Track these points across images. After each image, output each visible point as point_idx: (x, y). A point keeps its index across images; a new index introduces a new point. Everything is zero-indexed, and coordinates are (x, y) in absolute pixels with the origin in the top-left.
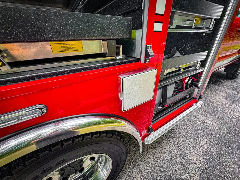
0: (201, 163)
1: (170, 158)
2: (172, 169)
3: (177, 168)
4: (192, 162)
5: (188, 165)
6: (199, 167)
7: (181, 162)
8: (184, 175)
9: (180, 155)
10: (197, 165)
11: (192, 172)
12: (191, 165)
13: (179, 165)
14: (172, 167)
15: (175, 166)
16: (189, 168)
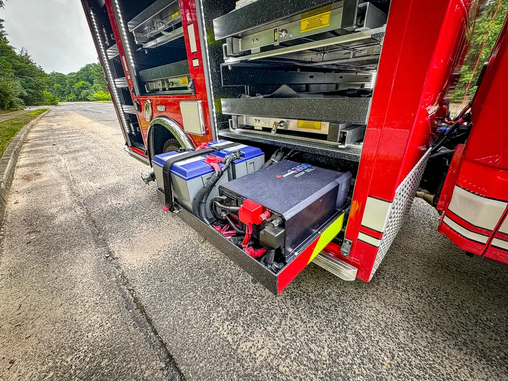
0: (251, 353)
1: (248, 295)
2: (231, 295)
3: (233, 303)
4: (249, 333)
5: (242, 324)
6: (241, 346)
7: (245, 312)
8: (224, 312)
9: (257, 313)
10: (243, 341)
11: (230, 327)
12: (241, 328)
13: (238, 307)
14: (234, 296)
15: (236, 300)
16: (236, 324)
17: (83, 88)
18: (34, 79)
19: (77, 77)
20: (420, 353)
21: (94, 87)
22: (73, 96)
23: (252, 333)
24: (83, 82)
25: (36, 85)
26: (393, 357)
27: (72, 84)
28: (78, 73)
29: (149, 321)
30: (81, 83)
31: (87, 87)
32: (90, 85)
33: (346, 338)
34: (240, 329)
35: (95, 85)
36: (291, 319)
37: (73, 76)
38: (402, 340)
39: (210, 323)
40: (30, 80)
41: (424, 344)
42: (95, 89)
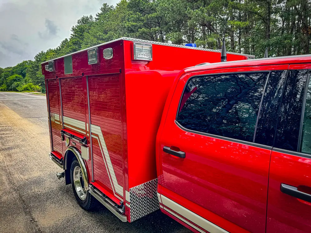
17: (15, 80)
19: (12, 71)
21: (25, 79)
22: (5, 86)
24: (17, 75)
27: (6, 76)
28: (14, 68)
30: (14, 76)
31: (18, 80)
32: (22, 78)
35: (26, 78)
37: (10, 70)
42: (26, 82)
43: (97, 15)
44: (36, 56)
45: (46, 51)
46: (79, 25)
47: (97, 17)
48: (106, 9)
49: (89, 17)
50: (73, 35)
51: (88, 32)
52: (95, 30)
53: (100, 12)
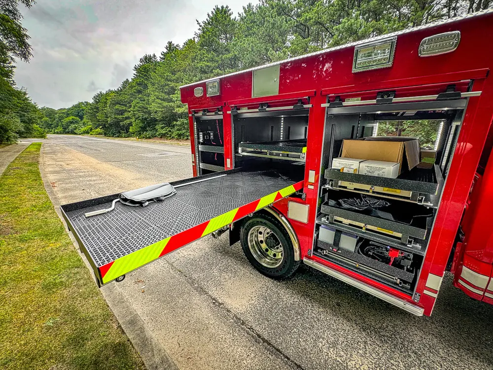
6: (349, 364)
17: (71, 123)
18: (28, 114)
19: (68, 113)
20: (456, 363)
21: (83, 122)
22: (60, 129)
23: (351, 355)
24: (73, 117)
25: (28, 119)
26: (441, 366)
27: (61, 118)
28: (69, 109)
29: (278, 350)
30: (71, 118)
31: (76, 122)
32: (80, 120)
33: (410, 356)
34: (342, 353)
35: (85, 120)
36: (371, 345)
37: (64, 111)
38: (443, 355)
39: (320, 350)
40: (24, 115)
41: (456, 357)
42: (84, 124)
43: (162, 54)
44: (94, 97)
45: (105, 92)
46: (141, 64)
47: (162, 56)
48: (171, 47)
49: (152, 56)
50: (136, 75)
51: (155, 72)
52: (161, 70)
53: (165, 51)
